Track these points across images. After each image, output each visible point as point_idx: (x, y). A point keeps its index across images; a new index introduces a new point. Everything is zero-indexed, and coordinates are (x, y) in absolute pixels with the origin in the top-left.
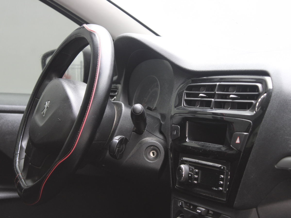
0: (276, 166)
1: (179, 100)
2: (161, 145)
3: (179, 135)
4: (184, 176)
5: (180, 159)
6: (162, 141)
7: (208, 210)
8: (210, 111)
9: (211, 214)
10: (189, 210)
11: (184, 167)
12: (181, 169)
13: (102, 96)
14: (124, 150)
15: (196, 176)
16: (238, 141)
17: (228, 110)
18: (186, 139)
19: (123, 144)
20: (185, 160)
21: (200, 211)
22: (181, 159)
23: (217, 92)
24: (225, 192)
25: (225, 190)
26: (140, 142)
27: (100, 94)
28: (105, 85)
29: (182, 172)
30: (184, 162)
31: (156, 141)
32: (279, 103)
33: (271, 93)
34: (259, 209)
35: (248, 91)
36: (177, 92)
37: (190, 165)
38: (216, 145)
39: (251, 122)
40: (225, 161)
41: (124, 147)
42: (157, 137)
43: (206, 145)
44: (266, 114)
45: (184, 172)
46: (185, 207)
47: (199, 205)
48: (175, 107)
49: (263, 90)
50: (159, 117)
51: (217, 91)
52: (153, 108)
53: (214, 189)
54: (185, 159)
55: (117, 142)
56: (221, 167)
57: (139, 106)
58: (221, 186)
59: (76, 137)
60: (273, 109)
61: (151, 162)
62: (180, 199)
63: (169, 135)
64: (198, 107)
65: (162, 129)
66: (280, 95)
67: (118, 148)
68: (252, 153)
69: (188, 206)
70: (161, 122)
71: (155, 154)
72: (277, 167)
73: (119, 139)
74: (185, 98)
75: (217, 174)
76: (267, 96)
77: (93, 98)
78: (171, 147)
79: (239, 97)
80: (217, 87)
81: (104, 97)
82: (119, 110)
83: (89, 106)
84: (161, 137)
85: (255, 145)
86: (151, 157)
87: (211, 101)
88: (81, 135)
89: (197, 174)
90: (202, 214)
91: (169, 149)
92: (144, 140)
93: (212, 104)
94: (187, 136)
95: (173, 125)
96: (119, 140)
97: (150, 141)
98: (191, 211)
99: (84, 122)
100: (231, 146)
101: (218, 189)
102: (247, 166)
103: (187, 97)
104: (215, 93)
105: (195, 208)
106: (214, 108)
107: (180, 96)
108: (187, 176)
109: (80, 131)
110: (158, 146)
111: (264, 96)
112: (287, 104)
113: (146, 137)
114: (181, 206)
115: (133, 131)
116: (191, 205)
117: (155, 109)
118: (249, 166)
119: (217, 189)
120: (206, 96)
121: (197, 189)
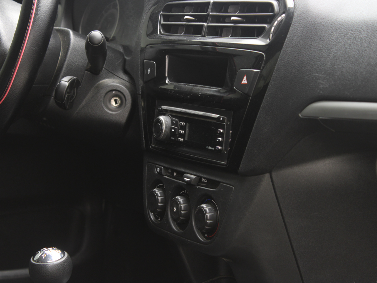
0: (300, 115)
1: (152, 25)
2: (127, 89)
3: (155, 75)
4: (164, 131)
5: (157, 109)
6: (127, 84)
7: (200, 178)
8: (199, 39)
9: (204, 183)
10: (171, 179)
11: (164, 119)
12: (159, 121)
13: (45, 19)
14: (76, 97)
15: (182, 131)
16: (245, 81)
17: (228, 38)
18: (166, 80)
19: (74, 88)
20: (165, 109)
21: (189, 180)
22: (159, 108)
23: (210, 14)
24: (225, 152)
25: (226, 149)
26: (96, 85)
27: (43, 16)
28: (49, 3)
29: (162, 125)
30: (164, 113)
31: (120, 84)
32: (304, 28)
33: (293, 13)
34: (274, 174)
35: (257, 11)
36: (149, 14)
37: (172, 116)
38: (211, 87)
39: (264, 54)
40: (225, 110)
41: (76, 92)
42: (120, 78)
43: (196, 87)
44: (285, 43)
45: (164, 126)
46: (165, 174)
47: (187, 171)
48: (148, 35)
49: (280, 9)
50: (121, 50)
51: (211, 12)
52: (110, 37)
53: (209, 149)
54: (165, 107)
55: (66, 86)
56: (219, 118)
57: (97, 34)
58: (220, 143)
59: (10, 79)
60: (296, 35)
61: (114, 113)
62: (158, 163)
63: (139, 74)
64: (182, 34)
65: (127, 67)
66: (305, 15)
67: (68, 93)
68: (265, 96)
69: (169, 173)
70: (125, 57)
71: (118, 102)
72: (302, 116)
73: (69, 80)
74: (162, 22)
75: (213, 127)
76: (287, 17)
77: (33, 21)
78: (142, 92)
79: (244, 20)
80: (210, 6)
81: (49, 21)
82: (66, 40)
83: (27, 33)
84: (125, 78)
85: (270, 86)
86: (112, 106)
87: (202, 26)
88: (16, 75)
89: (182, 128)
90: (192, 183)
91: (140, 95)
92: (102, 83)
93: (204, 30)
94: (166, 75)
95: (145, 61)
96: (69, 82)
97: (111, 83)
98: (174, 180)
99: (20, 56)
100: (235, 88)
101: (215, 148)
102: (258, 115)
103: (164, 20)
104: (208, 15)
105: (181, 175)
106: (207, 36)
107: (153, 19)
108: (169, 132)
109: (15, 70)
110: (122, 91)
111: (282, 17)
112: (315, 29)
113: (104, 78)
114: (160, 173)
115: (87, 70)
116: (173, 171)
117: (114, 38)
118: (261, 115)
119: (213, 149)
120: (194, 18)
121: (184, 149)
